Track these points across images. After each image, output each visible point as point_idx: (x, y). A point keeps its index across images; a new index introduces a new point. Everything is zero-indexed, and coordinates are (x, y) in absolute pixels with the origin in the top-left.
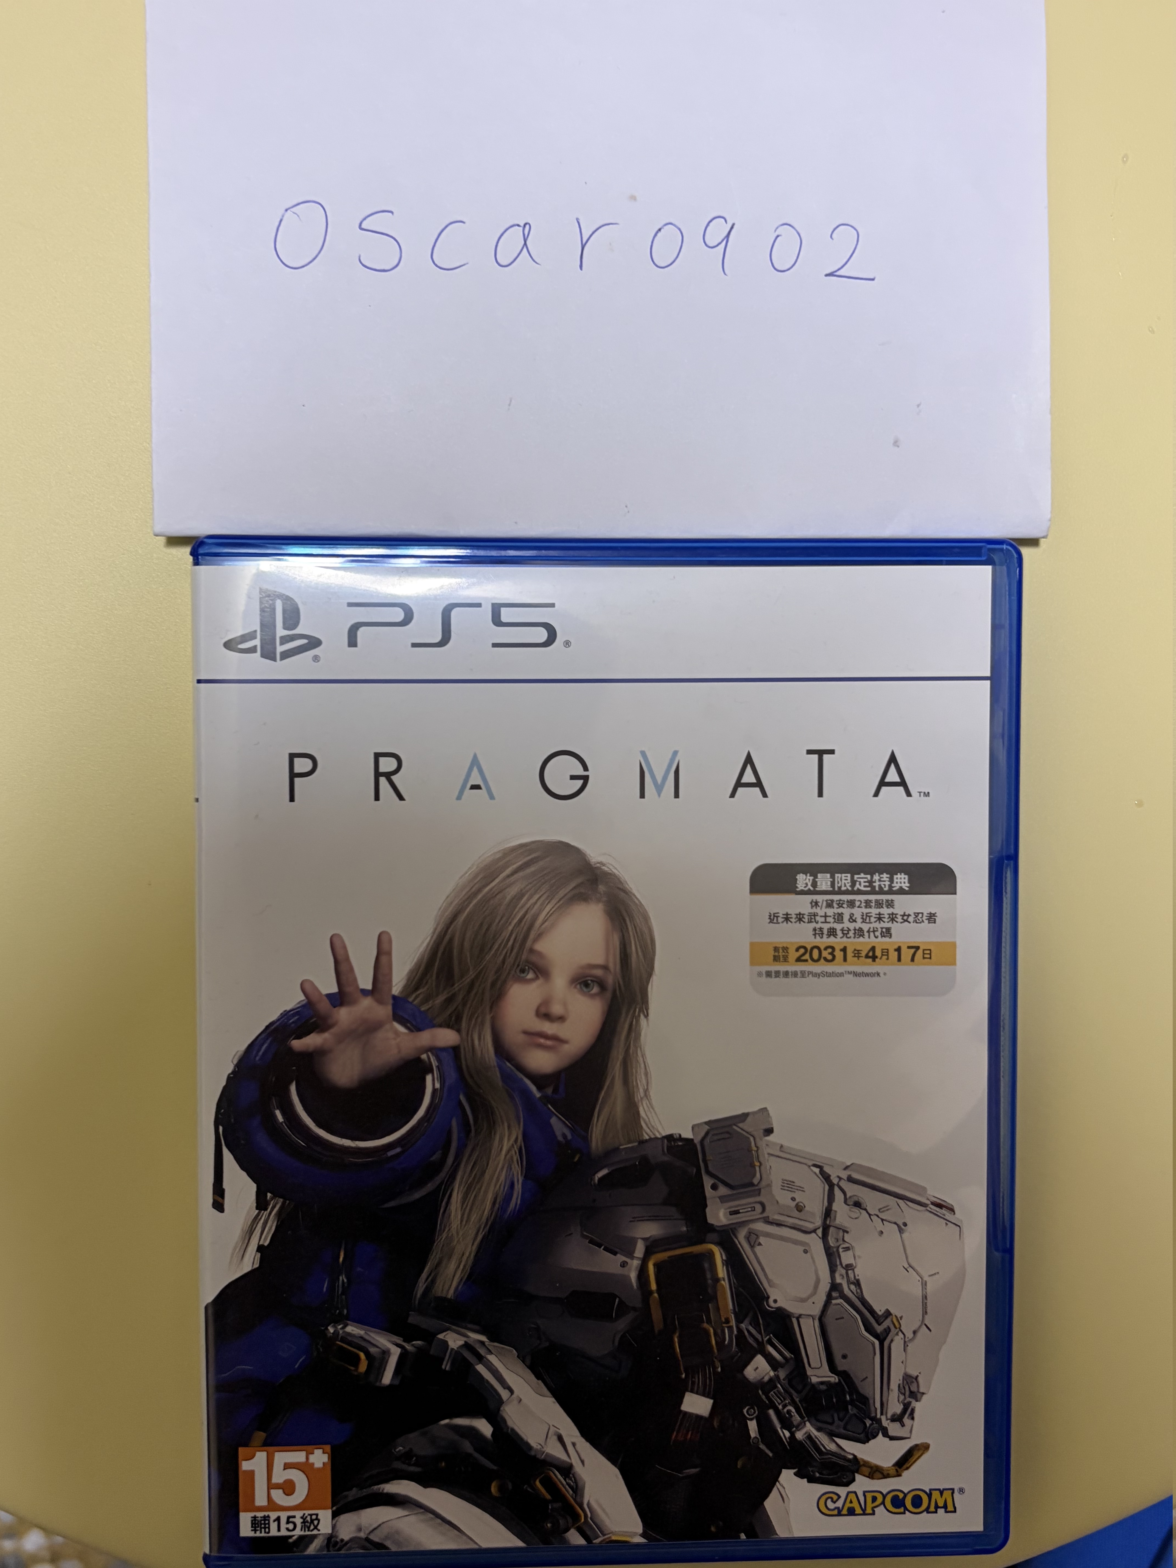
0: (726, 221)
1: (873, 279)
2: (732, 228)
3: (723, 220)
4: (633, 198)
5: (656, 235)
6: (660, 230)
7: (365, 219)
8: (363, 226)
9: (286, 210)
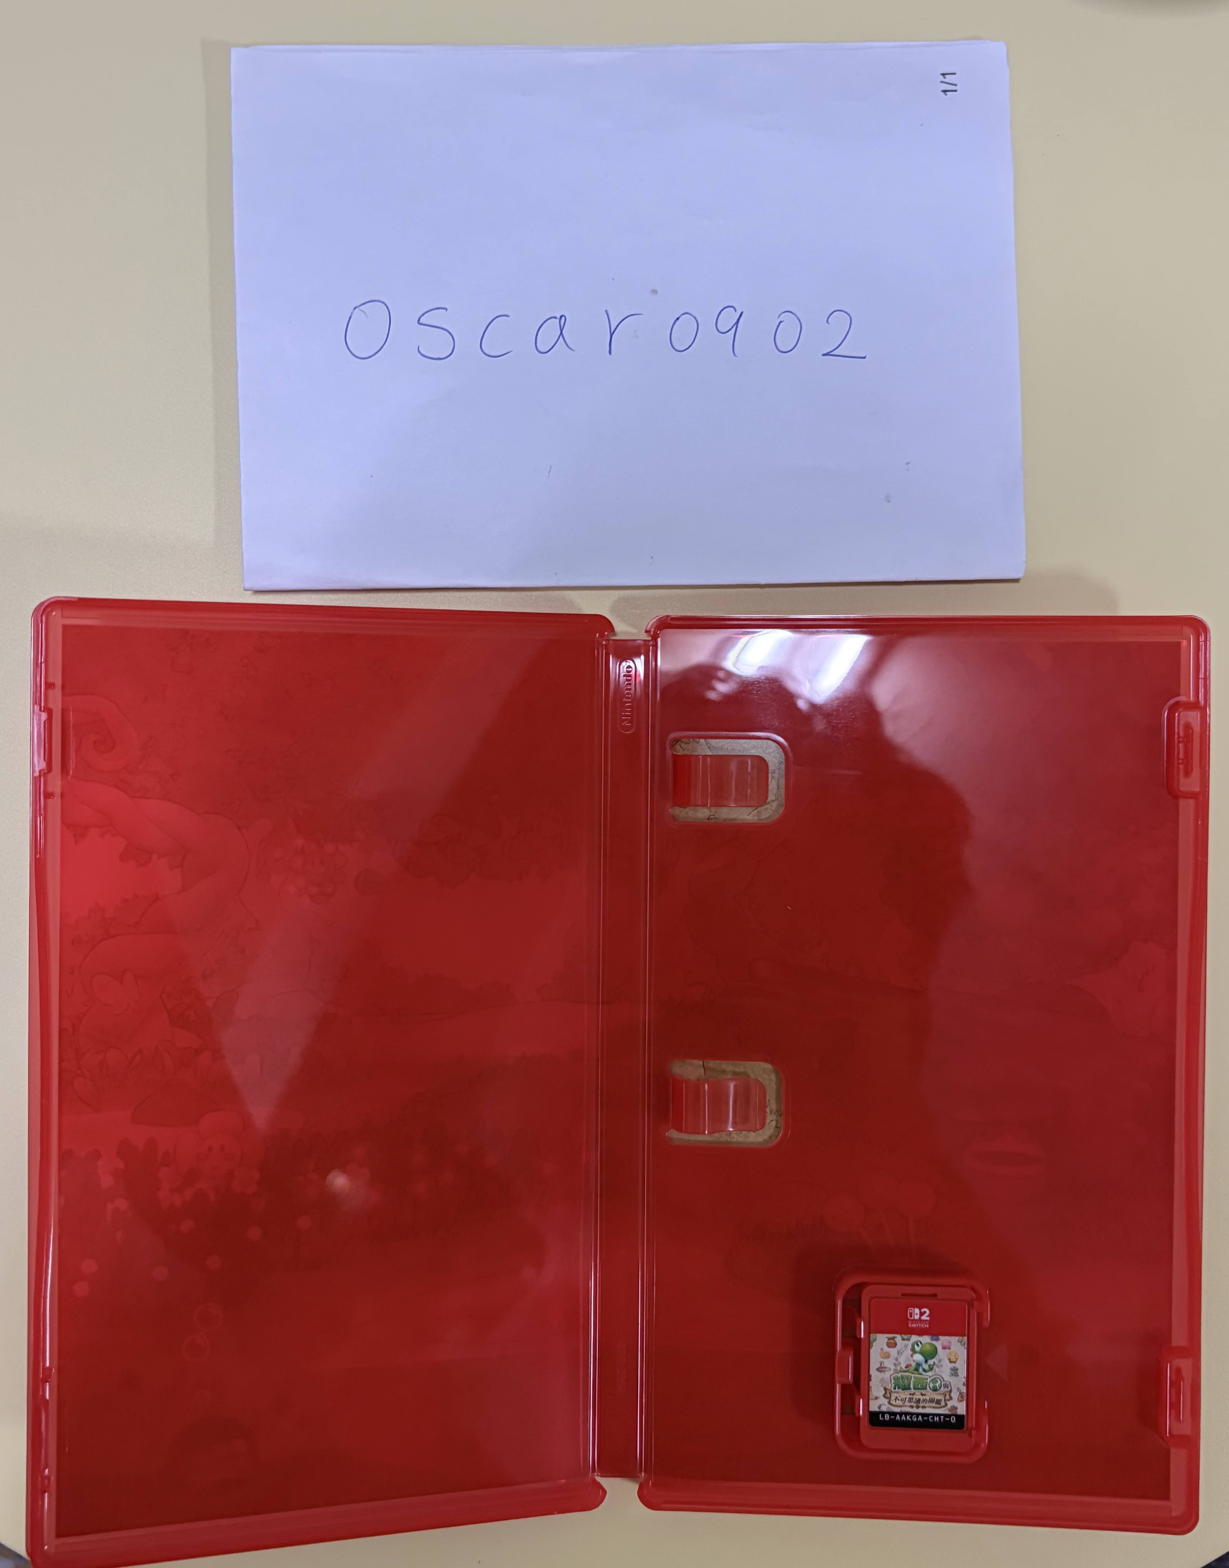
0: (735, 311)
1: (865, 358)
2: (741, 316)
3: (732, 309)
4: (655, 292)
5: (675, 324)
6: (678, 319)
7: (423, 315)
8: (421, 321)
9: (355, 309)
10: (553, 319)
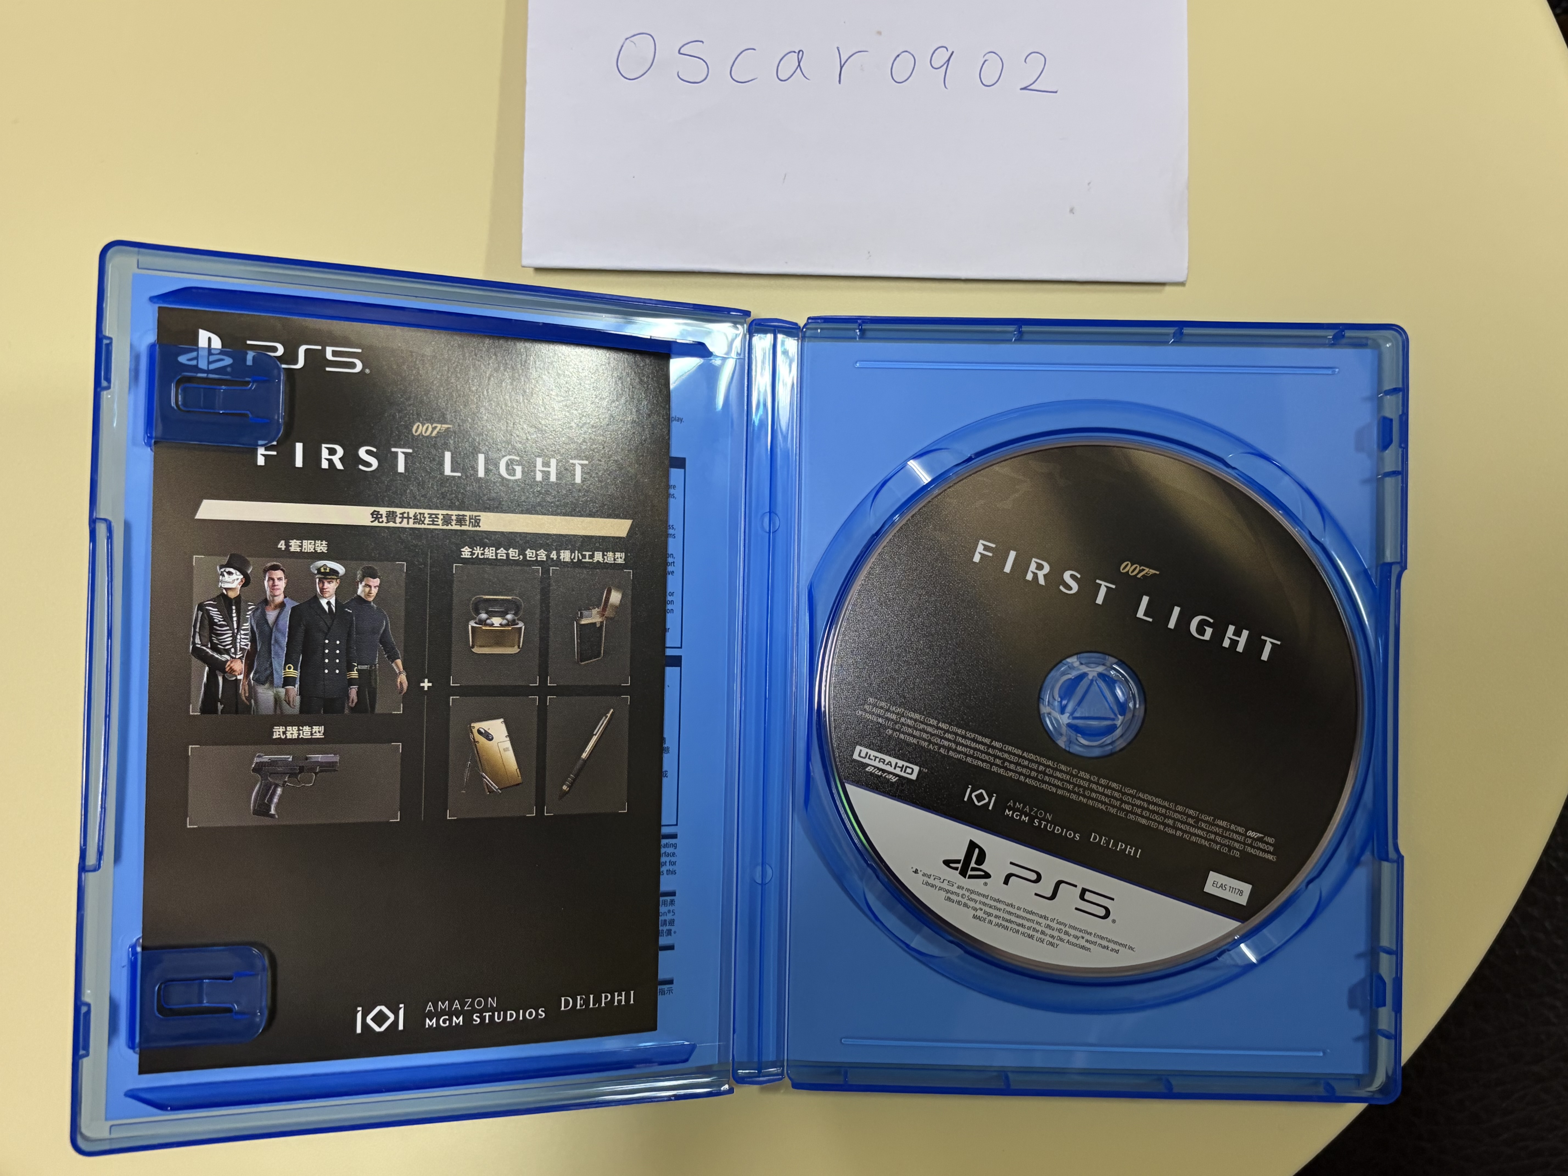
1: (1056, 92)
2: (952, 54)
3: (945, 49)
4: (879, 33)
5: (895, 59)
6: (898, 56)
7: (683, 46)
8: (681, 52)
9: (626, 39)
10: (793, 53)
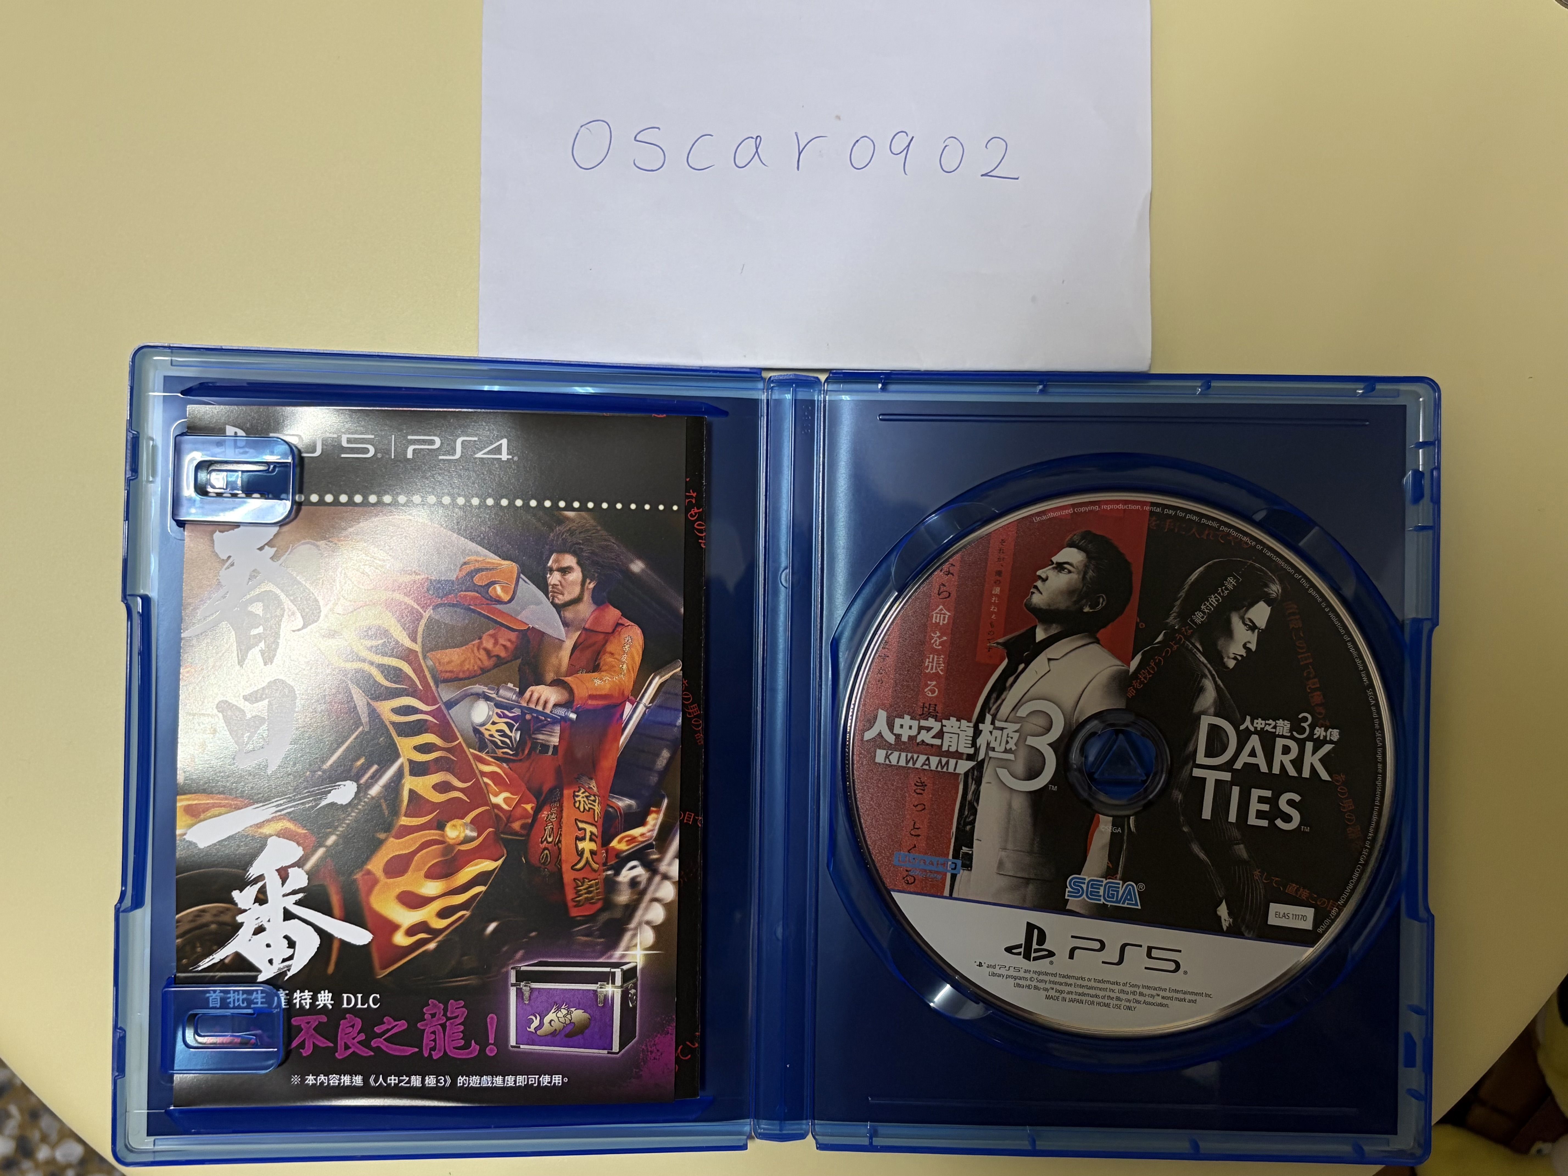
0: (907, 135)
1: (1017, 179)
2: (912, 140)
3: (905, 134)
4: (838, 118)
5: (854, 145)
6: (857, 141)
7: (639, 133)
8: (638, 138)
9: (582, 126)
10: (751, 139)
